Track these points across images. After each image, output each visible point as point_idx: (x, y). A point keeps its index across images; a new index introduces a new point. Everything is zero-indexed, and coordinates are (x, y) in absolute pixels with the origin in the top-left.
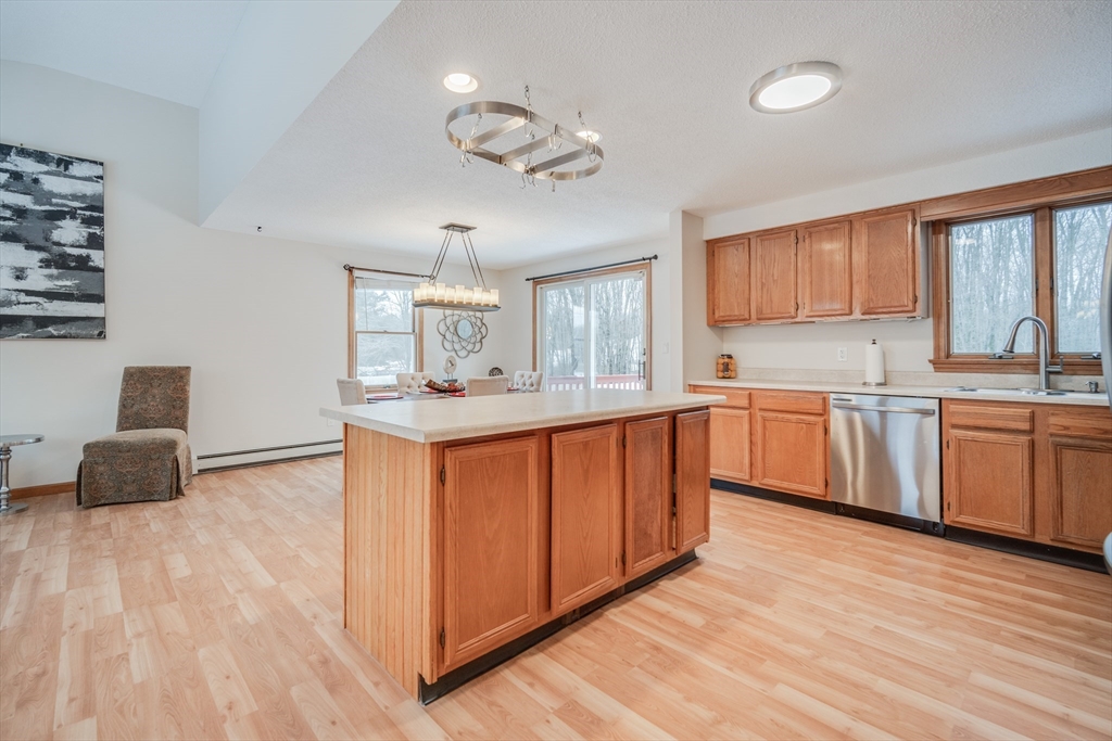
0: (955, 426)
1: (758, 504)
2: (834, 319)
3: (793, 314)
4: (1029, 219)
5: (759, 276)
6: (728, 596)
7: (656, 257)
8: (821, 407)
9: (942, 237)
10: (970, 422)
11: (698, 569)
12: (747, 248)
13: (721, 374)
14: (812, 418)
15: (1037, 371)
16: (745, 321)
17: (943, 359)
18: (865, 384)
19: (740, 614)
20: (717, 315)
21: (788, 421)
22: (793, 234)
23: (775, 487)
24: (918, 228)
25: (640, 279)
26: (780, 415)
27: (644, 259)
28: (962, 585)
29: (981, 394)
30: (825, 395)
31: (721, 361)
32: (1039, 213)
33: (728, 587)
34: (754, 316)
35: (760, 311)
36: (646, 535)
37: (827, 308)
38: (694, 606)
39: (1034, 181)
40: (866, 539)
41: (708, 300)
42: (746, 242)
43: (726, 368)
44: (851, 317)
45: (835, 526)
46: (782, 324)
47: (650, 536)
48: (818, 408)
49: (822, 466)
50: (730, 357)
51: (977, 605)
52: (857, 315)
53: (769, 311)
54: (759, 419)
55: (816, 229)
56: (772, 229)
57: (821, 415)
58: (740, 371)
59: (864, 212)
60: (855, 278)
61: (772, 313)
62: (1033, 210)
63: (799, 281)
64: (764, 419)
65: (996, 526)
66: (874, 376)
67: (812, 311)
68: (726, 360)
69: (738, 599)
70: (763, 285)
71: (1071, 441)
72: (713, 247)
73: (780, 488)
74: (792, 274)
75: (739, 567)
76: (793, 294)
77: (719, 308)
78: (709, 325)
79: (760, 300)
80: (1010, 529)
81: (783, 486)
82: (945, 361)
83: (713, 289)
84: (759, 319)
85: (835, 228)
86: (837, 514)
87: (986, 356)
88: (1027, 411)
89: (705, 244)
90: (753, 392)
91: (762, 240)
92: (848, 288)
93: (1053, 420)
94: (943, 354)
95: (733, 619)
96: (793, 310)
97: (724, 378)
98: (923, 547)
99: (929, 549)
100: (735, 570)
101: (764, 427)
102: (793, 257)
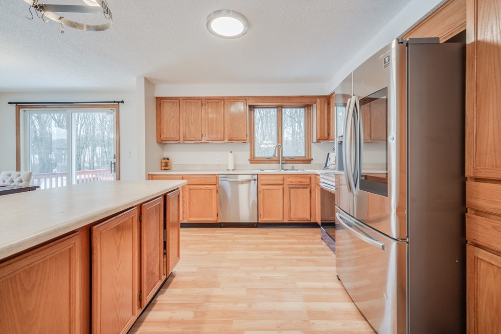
0: (262, 185)
1: (187, 231)
2: (217, 142)
3: (200, 139)
4: (276, 110)
5: (184, 119)
6: (198, 290)
7: (123, 102)
8: (215, 181)
9: (252, 112)
10: (267, 183)
11: (175, 280)
12: (178, 105)
13: (163, 168)
14: (211, 186)
15: (279, 163)
16: (177, 140)
17: (253, 159)
18: (228, 170)
19: (208, 298)
20: (162, 137)
21: (201, 189)
22: (200, 101)
23: (195, 221)
24: (248, 107)
25: (111, 113)
26: (197, 187)
27: (115, 102)
28: (273, 246)
29: (266, 172)
30: (217, 176)
31: (164, 161)
32: (279, 108)
33: (195, 284)
34: (182, 139)
35: (184, 137)
36: (153, 274)
37: (215, 137)
38: (183, 306)
39: (281, 97)
40: (236, 236)
41: (157, 129)
42: (178, 101)
43: (166, 164)
44: (224, 141)
45: (223, 233)
46: (195, 143)
47: (155, 273)
48: (214, 182)
49: (216, 207)
50: (168, 159)
51: (280, 252)
52: (226, 141)
53: (189, 137)
54: (187, 189)
55: (210, 101)
56: (191, 97)
57: (215, 185)
58: (173, 166)
59: (229, 97)
60: (225, 125)
61: (191, 138)
62: (277, 107)
63: (203, 123)
64: (190, 189)
65: (274, 220)
66: (231, 167)
67: (208, 138)
68: (166, 161)
69: (203, 290)
70: (186, 124)
71: (293, 186)
72: (160, 101)
73: (197, 221)
74: (200, 119)
75: (195, 270)
76: (200, 129)
77: (163, 134)
78: (157, 142)
79: (185, 131)
80: (278, 220)
81: (199, 220)
82: (253, 160)
83: (160, 123)
84: (184, 140)
85: (218, 102)
86: (221, 227)
87: (265, 158)
88: (281, 177)
89: (155, 99)
90: (184, 176)
91: (185, 102)
92: (223, 129)
93: (288, 180)
94: (253, 157)
95: (206, 303)
96: (200, 137)
97: (165, 170)
98: (253, 234)
99: (256, 234)
100: (194, 272)
101: (190, 193)
102: (200, 112)
